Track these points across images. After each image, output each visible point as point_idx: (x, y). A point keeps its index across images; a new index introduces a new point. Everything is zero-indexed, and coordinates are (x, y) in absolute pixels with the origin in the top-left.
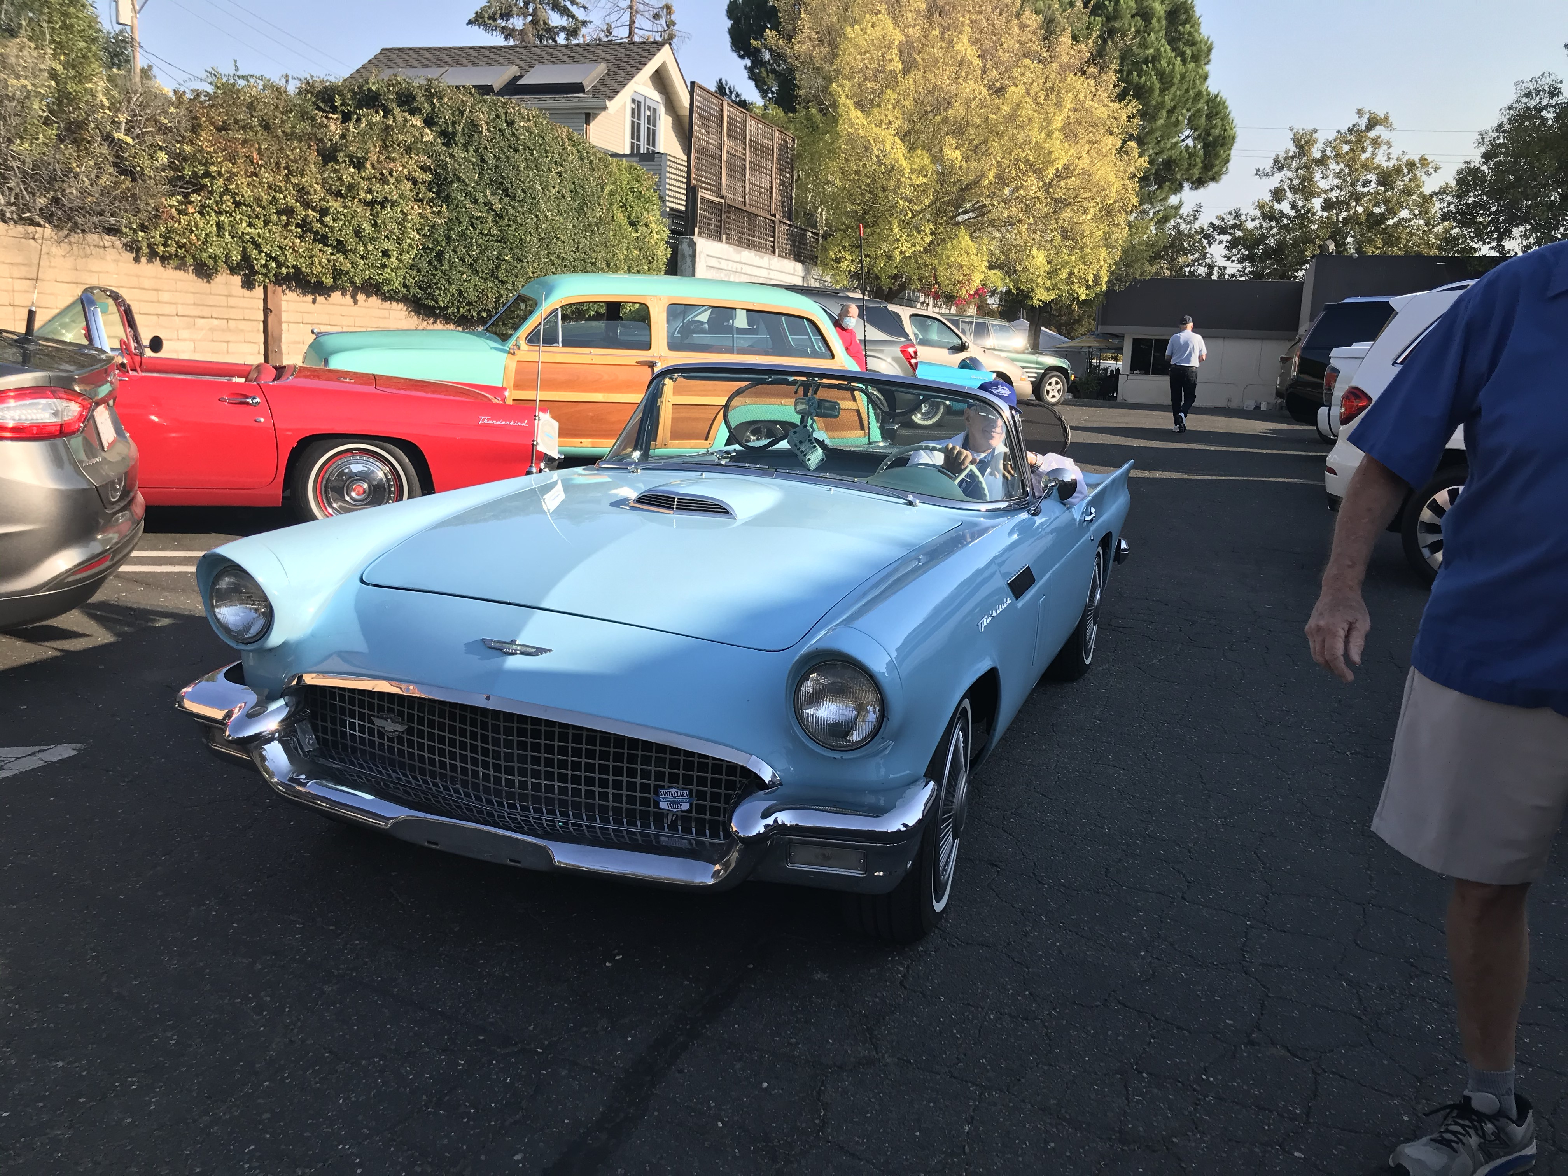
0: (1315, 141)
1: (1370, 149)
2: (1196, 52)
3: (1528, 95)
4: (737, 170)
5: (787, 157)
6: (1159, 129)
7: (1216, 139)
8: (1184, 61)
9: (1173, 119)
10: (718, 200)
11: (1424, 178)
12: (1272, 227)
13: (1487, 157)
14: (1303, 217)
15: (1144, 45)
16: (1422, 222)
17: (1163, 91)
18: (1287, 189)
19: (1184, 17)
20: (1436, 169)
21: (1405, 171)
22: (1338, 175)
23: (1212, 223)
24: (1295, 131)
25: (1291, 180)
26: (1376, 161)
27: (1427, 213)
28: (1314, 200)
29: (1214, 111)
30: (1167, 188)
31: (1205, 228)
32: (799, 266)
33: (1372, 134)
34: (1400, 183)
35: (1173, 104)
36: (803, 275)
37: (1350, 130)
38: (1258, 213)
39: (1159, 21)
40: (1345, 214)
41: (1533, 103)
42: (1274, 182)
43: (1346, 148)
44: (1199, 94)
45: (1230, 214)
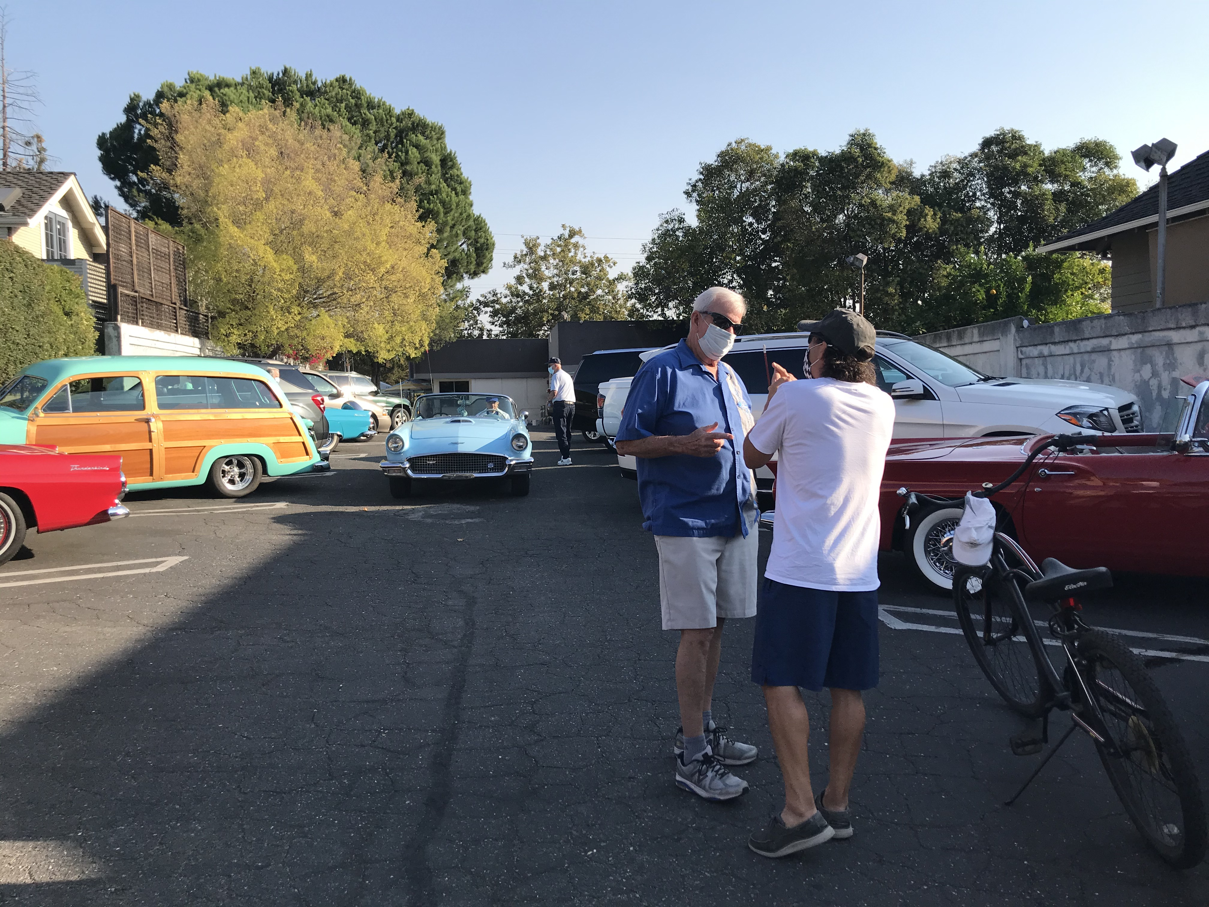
0: (539, 245)
1: (573, 250)
2: (463, 188)
3: (667, 222)
4: (145, 271)
5: (180, 260)
6: (446, 239)
7: (482, 245)
8: (456, 194)
9: (454, 232)
10: (133, 294)
11: (608, 269)
12: (518, 302)
13: (649, 259)
14: (538, 295)
15: (429, 183)
16: (610, 297)
17: (446, 213)
18: (525, 276)
19: (450, 164)
20: (614, 264)
21: (596, 265)
22: (556, 267)
23: (478, 300)
24: (525, 237)
25: (527, 270)
26: (577, 258)
27: (613, 292)
28: (543, 284)
29: (479, 227)
30: (455, 279)
31: (474, 303)
32: (196, 340)
33: (573, 240)
34: (594, 272)
35: (453, 222)
36: (199, 347)
37: (560, 238)
38: (508, 292)
39: (436, 167)
40: (563, 293)
41: (670, 227)
42: (517, 271)
43: (559, 250)
44: (469, 216)
45: (490, 293)
